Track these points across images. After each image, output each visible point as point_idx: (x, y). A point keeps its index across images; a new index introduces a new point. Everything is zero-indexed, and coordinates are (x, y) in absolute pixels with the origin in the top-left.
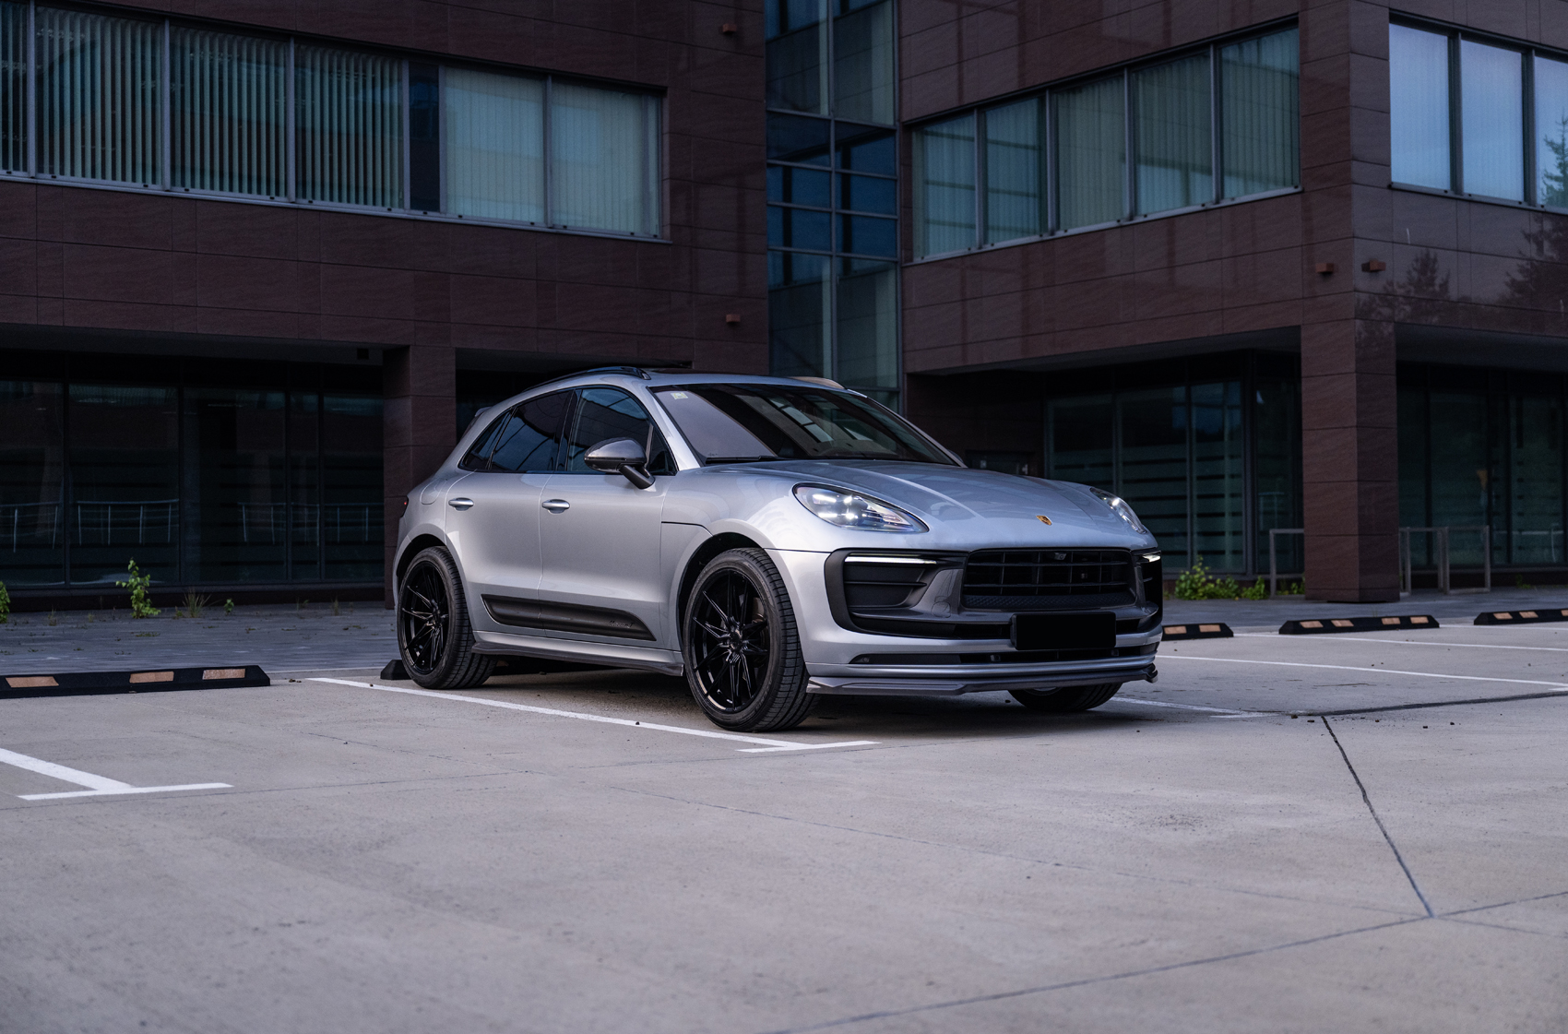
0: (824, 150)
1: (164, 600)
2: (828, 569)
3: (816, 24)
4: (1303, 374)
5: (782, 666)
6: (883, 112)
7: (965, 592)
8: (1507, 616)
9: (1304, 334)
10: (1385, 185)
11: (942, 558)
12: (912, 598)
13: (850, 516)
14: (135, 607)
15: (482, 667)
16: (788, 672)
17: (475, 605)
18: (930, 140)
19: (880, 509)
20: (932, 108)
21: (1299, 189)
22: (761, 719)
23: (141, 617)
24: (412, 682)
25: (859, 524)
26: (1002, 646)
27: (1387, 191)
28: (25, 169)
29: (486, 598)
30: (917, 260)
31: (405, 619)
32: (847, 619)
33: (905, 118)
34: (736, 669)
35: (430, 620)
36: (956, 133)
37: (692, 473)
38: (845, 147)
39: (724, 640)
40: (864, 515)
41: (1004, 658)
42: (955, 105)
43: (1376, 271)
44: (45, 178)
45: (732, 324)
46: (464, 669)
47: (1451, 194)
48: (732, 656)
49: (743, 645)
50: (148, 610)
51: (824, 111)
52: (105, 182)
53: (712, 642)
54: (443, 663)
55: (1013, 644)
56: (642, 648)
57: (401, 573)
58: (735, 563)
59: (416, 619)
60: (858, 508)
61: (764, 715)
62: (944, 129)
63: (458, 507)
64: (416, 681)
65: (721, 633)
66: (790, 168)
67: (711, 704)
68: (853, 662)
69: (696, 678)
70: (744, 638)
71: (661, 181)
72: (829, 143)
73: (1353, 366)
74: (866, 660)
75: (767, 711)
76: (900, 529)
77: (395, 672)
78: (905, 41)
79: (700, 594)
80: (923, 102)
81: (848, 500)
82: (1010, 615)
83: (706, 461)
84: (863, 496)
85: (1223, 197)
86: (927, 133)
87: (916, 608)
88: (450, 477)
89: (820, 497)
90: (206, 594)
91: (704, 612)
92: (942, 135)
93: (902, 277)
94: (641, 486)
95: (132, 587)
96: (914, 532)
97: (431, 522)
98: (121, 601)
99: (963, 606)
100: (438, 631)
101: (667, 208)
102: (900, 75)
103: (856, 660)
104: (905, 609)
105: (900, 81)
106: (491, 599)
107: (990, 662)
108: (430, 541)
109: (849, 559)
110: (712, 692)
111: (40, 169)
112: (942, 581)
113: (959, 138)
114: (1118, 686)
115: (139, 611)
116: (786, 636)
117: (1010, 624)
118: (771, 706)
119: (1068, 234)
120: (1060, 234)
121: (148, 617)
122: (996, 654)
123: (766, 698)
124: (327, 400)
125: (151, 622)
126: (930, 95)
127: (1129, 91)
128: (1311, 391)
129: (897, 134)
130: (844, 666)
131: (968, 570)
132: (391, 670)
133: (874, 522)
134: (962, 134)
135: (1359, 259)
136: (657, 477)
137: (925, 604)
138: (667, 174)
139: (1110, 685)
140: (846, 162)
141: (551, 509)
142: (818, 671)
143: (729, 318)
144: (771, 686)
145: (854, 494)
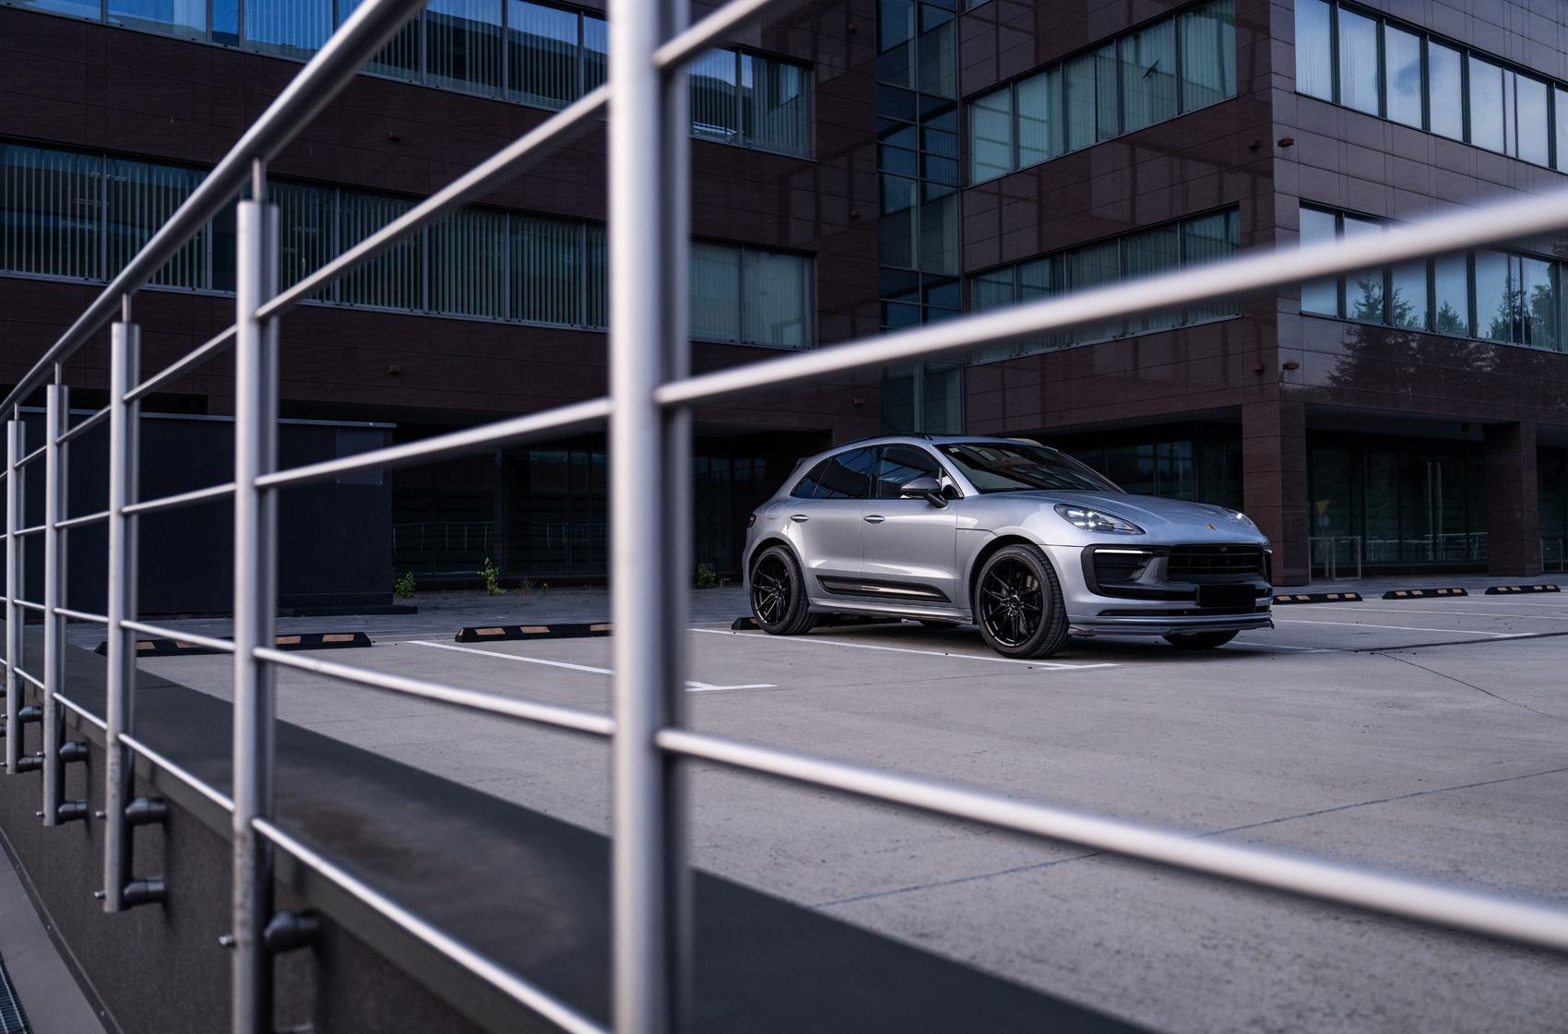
0: (915, 290)
1: (508, 584)
2: (1083, 556)
3: (908, 209)
4: (1244, 437)
5: (1051, 617)
6: (951, 266)
7: (1169, 571)
8: (1404, 594)
9: (1244, 410)
10: (1298, 313)
11: (1153, 550)
12: (1135, 575)
13: (1092, 524)
14: (489, 588)
15: (810, 621)
16: (1055, 621)
17: (809, 580)
18: (983, 286)
19: (1111, 520)
20: (985, 264)
21: (1240, 316)
22: (1035, 651)
23: (492, 594)
24: (762, 631)
25: (1097, 529)
26: (1190, 605)
27: (1300, 317)
28: (421, 308)
29: (819, 577)
30: (975, 363)
31: (755, 591)
32: (1095, 588)
33: (967, 270)
34: (1015, 620)
35: (774, 592)
36: (1001, 280)
37: (972, 499)
38: (926, 288)
39: (1006, 602)
40: (1100, 524)
41: (1192, 612)
42: (997, 263)
43: (1293, 369)
44: (434, 314)
45: (858, 405)
46: (800, 622)
47: (1338, 318)
48: (1011, 612)
49: (1021, 605)
50: (497, 590)
51: (915, 267)
52: (482, 317)
53: (995, 603)
54: (787, 618)
55: (1198, 604)
56: (943, 608)
57: (752, 562)
58: (1016, 554)
59: (763, 591)
60: (1095, 519)
61: (1038, 648)
62: (993, 277)
63: (796, 520)
64: (765, 630)
65: (1002, 597)
66: (886, 302)
67: (997, 641)
68: (1099, 615)
69: (985, 625)
70: (1021, 600)
71: (812, 312)
72: (918, 286)
73: (1278, 432)
74: (1109, 613)
75: (1040, 646)
76: (1123, 532)
77: (745, 624)
78: (966, 221)
79: (988, 573)
80: (976, 262)
81: (1090, 514)
82: (1196, 585)
83: (982, 491)
84: (1098, 512)
85: (1186, 321)
86: (981, 280)
87: (1140, 581)
88: (784, 502)
89: (1073, 513)
90: (534, 580)
91: (991, 584)
92: (991, 282)
93: (965, 375)
94: (939, 506)
95: (488, 576)
96: (1136, 534)
97: (775, 529)
98: (480, 585)
99: (1170, 580)
100: (780, 598)
101: (817, 330)
102: (963, 242)
103: (1101, 614)
104: (1132, 581)
105: (963, 246)
106: (823, 578)
107: (1183, 615)
108: (777, 542)
109: (1097, 551)
110: (997, 634)
111: (430, 308)
112: (1154, 564)
113: (1002, 283)
114: (1235, 633)
115: (492, 591)
116: (1054, 599)
117: (1196, 591)
118: (1043, 643)
119: (1080, 345)
120: (1074, 345)
121: (500, 594)
122: (1187, 610)
123: (1040, 637)
124: (573, 454)
125: (500, 598)
126: (985, 255)
127: (1121, 252)
128: (1248, 447)
129: (961, 281)
130: (1093, 617)
131: (1171, 557)
132: (739, 624)
133: (1108, 529)
134: (1004, 280)
135: (1282, 362)
136: (949, 501)
137: (1146, 578)
138: (816, 308)
139: (1233, 631)
140: (925, 299)
141: (870, 521)
142: (1077, 620)
143: (856, 401)
144: (1044, 630)
145: (1093, 511)
